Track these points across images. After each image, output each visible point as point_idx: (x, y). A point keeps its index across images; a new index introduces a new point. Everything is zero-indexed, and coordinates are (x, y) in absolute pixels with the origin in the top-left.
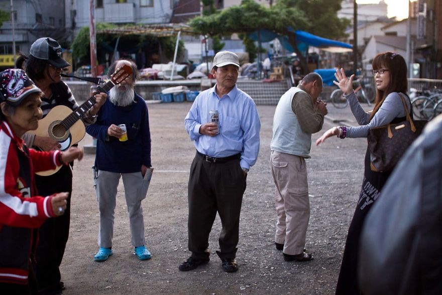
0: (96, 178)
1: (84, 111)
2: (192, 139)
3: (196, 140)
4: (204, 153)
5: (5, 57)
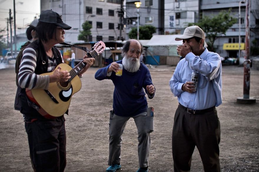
0: (111, 119)
1: (80, 69)
2: (176, 96)
3: (178, 96)
4: (186, 106)
5: (235, 44)
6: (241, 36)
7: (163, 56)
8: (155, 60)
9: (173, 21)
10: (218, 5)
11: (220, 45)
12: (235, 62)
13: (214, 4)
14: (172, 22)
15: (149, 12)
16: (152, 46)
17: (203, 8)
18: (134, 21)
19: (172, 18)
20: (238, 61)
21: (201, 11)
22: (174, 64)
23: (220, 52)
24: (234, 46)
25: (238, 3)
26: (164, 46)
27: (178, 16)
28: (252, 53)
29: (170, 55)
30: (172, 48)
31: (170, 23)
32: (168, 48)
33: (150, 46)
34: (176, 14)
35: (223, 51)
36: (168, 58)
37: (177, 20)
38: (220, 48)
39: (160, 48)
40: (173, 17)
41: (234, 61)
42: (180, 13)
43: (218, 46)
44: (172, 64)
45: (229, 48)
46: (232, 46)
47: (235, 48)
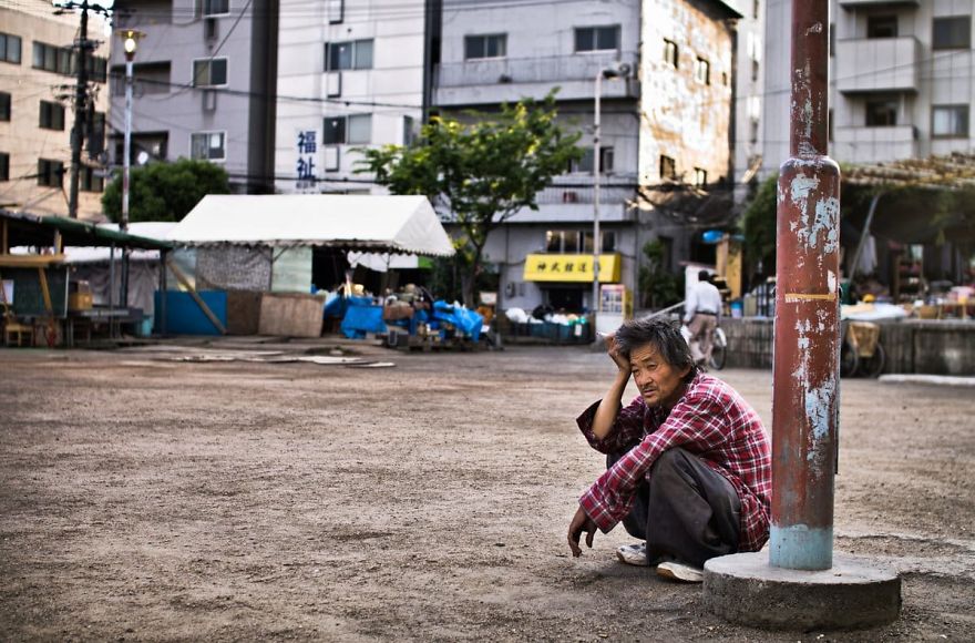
5: (576, 259)
6: (603, 225)
7: (244, 292)
8: (203, 312)
9: (310, 154)
10: (505, 87)
11: (513, 260)
12: (578, 331)
13: (487, 84)
14: (306, 157)
15: (209, 113)
16: (191, 246)
17: (443, 98)
18: (144, 150)
19: (306, 143)
20: (590, 329)
21: (430, 110)
22: (296, 332)
23: (509, 291)
24: (569, 267)
25: (587, 85)
26: (247, 246)
27: (335, 132)
28: (645, 295)
29: (278, 286)
30: (286, 254)
31: (301, 161)
32: (267, 252)
33: (182, 245)
34: (328, 121)
35: (523, 285)
36: (267, 301)
37: (332, 151)
38: (513, 276)
39: (231, 253)
40: (312, 134)
41: (572, 327)
42: (341, 120)
43: (504, 265)
44: (285, 332)
45: (549, 276)
46: (562, 267)
47: (576, 276)
